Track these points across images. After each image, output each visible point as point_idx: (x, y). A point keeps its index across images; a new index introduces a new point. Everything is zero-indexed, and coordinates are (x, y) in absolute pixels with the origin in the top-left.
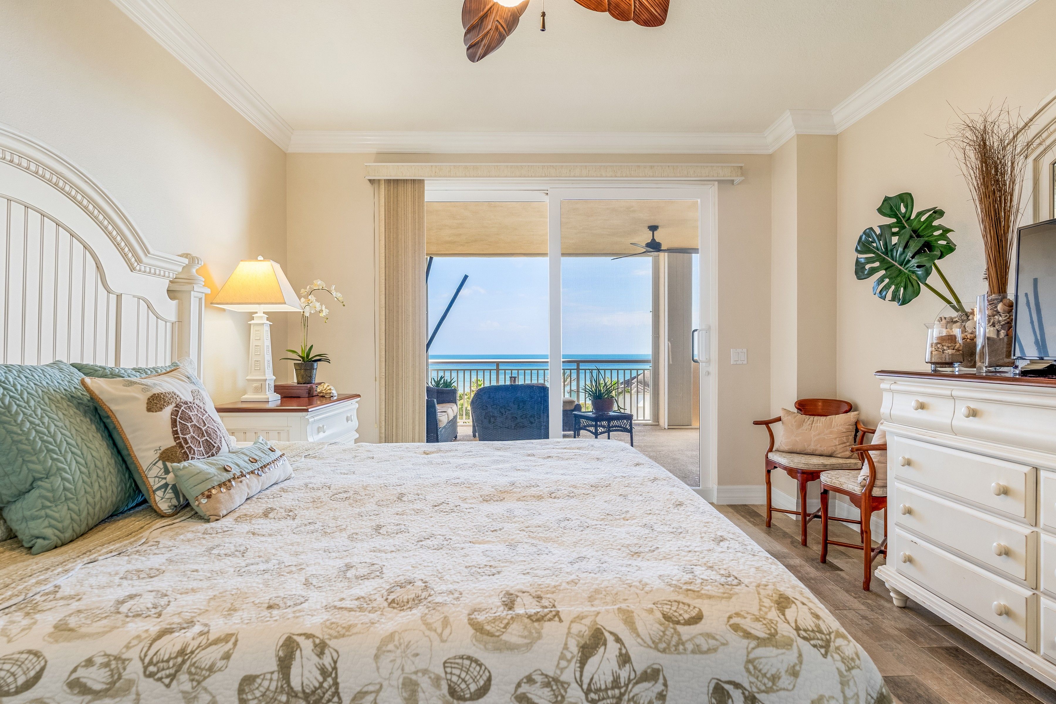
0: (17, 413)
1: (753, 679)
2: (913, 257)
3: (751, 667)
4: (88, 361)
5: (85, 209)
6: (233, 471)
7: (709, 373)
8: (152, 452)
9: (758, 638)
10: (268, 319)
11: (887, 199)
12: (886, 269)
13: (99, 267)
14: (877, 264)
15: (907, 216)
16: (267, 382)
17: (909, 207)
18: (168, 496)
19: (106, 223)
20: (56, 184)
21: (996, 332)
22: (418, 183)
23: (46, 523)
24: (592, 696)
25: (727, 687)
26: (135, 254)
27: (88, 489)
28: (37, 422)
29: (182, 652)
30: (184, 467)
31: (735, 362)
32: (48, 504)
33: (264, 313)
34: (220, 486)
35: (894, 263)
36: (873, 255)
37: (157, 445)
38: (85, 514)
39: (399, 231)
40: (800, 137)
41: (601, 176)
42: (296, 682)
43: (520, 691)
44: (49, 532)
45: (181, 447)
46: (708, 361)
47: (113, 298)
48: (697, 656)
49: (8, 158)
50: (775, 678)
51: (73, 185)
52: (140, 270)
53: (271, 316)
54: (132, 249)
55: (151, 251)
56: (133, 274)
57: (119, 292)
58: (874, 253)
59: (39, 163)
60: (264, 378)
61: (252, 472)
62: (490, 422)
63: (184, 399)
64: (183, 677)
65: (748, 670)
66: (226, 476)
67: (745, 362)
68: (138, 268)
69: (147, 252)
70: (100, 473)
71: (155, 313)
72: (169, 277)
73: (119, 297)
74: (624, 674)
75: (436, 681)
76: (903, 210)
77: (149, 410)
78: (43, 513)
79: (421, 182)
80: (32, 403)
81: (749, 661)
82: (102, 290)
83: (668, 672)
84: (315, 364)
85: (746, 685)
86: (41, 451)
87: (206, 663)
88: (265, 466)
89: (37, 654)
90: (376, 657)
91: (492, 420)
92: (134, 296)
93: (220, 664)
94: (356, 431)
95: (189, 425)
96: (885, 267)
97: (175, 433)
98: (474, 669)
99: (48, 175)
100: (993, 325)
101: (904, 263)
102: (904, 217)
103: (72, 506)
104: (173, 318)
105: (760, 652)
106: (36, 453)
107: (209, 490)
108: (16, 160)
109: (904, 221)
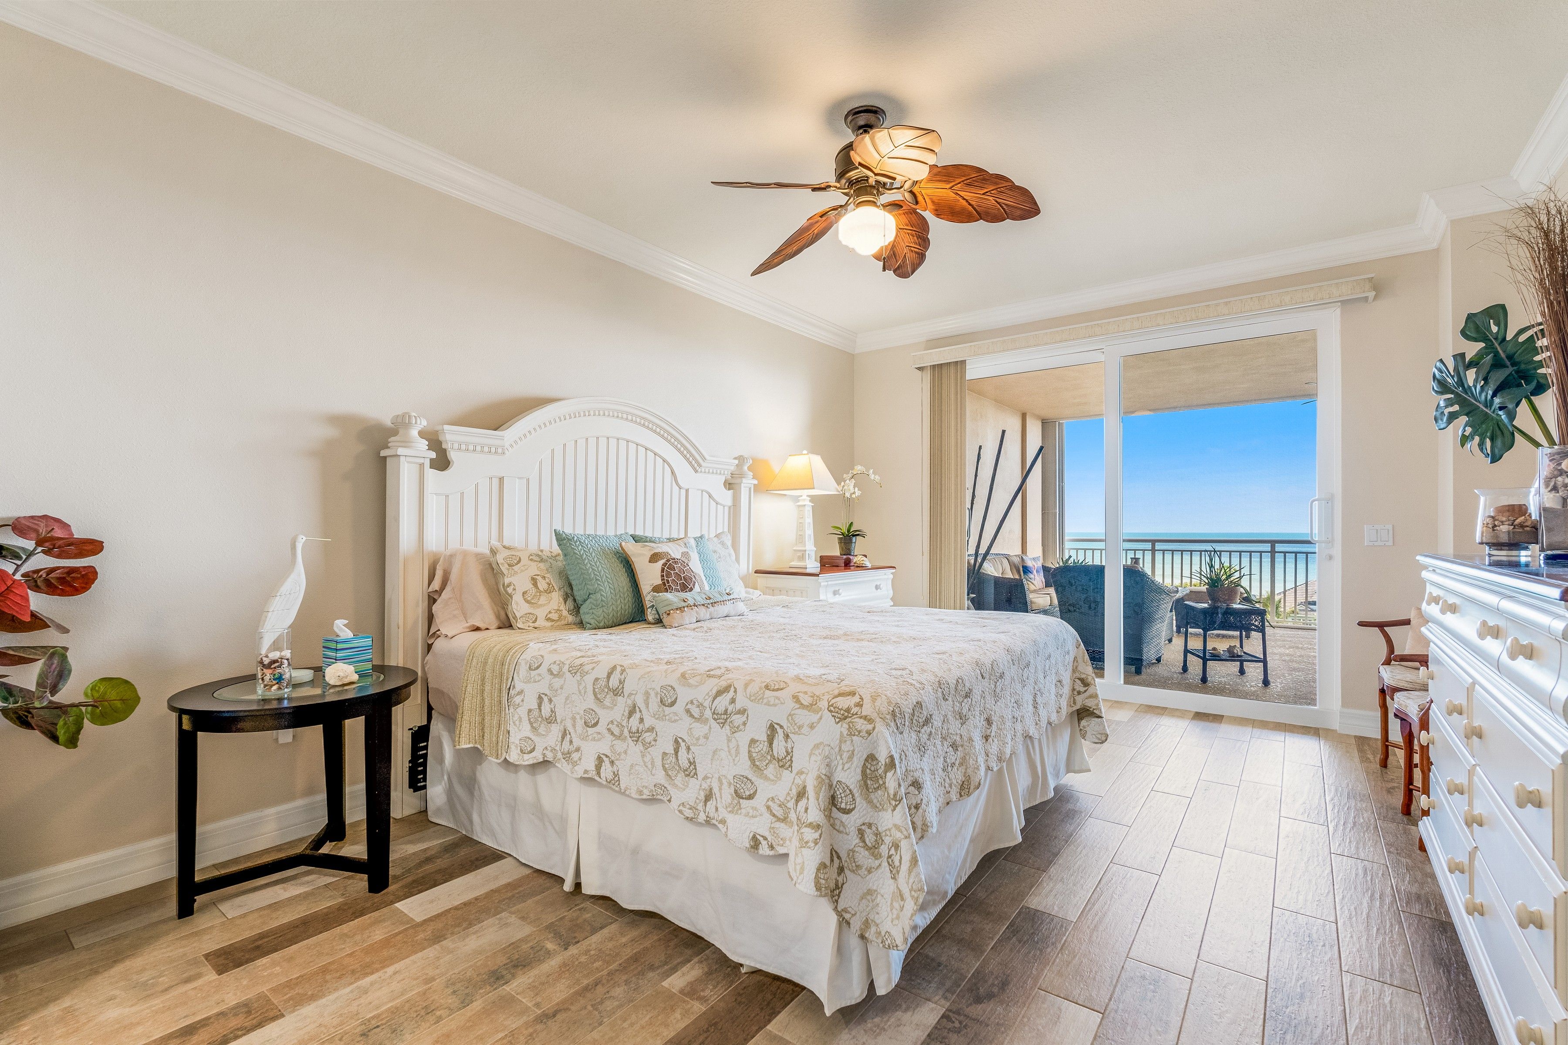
0: (585, 559)
1: (789, 725)
2: (1494, 395)
3: (790, 718)
4: (639, 532)
5: (662, 437)
6: (689, 602)
7: (1331, 558)
8: (649, 586)
9: (802, 704)
10: (810, 501)
11: (1470, 317)
12: (1467, 415)
13: (673, 472)
14: (1456, 408)
15: (1500, 337)
16: (807, 553)
17: (1502, 325)
18: (653, 612)
19: (676, 443)
20: (644, 425)
21: (1561, 500)
22: (960, 365)
23: (592, 617)
24: (715, 716)
25: (776, 726)
26: (697, 461)
27: (614, 603)
28: (593, 564)
29: (581, 665)
30: (659, 596)
31: (1371, 544)
32: (594, 607)
33: (807, 496)
34: (677, 609)
35: (1478, 404)
36: (1453, 396)
37: (651, 582)
38: (611, 615)
39: (943, 412)
40: (1455, 223)
41: (1159, 325)
42: (610, 685)
43: (687, 707)
44: (592, 621)
45: (665, 585)
46: (1330, 542)
47: (683, 492)
48: (767, 707)
49: (616, 415)
50: (800, 727)
51: (654, 423)
52: (701, 472)
53: (813, 498)
54: (695, 459)
55: (707, 457)
56: (698, 474)
57: (687, 487)
58: (1452, 392)
59: (633, 414)
60: (804, 549)
61: (703, 605)
62: (1090, 608)
63: (673, 556)
64: (578, 674)
65: (788, 719)
66: (684, 604)
67: (1390, 543)
68: (699, 470)
69: (704, 459)
70: (622, 595)
71: (714, 500)
72: (724, 474)
73: (687, 491)
74: (730, 708)
75: (657, 694)
76: (1495, 329)
77: (650, 562)
78: (591, 611)
79: (963, 362)
80: (594, 554)
81: (790, 715)
82: (675, 488)
83: (750, 712)
84: (854, 538)
85: (785, 727)
86: (593, 579)
87: (586, 670)
88: (715, 603)
89: (542, 656)
90: (639, 679)
91: (1093, 605)
92: (698, 490)
93: (590, 671)
94: (891, 599)
95: (672, 572)
96: (1465, 412)
97: (662, 576)
98: (672, 692)
99: (638, 420)
100: (1555, 489)
101: (1489, 404)
102: (1496, 339)
103: (605, 610)
104: (729, 502)
105: (799, 711)
106: (591, 580)
107: (669, 611)
108: (620, 415)
109: (1496, 345)
